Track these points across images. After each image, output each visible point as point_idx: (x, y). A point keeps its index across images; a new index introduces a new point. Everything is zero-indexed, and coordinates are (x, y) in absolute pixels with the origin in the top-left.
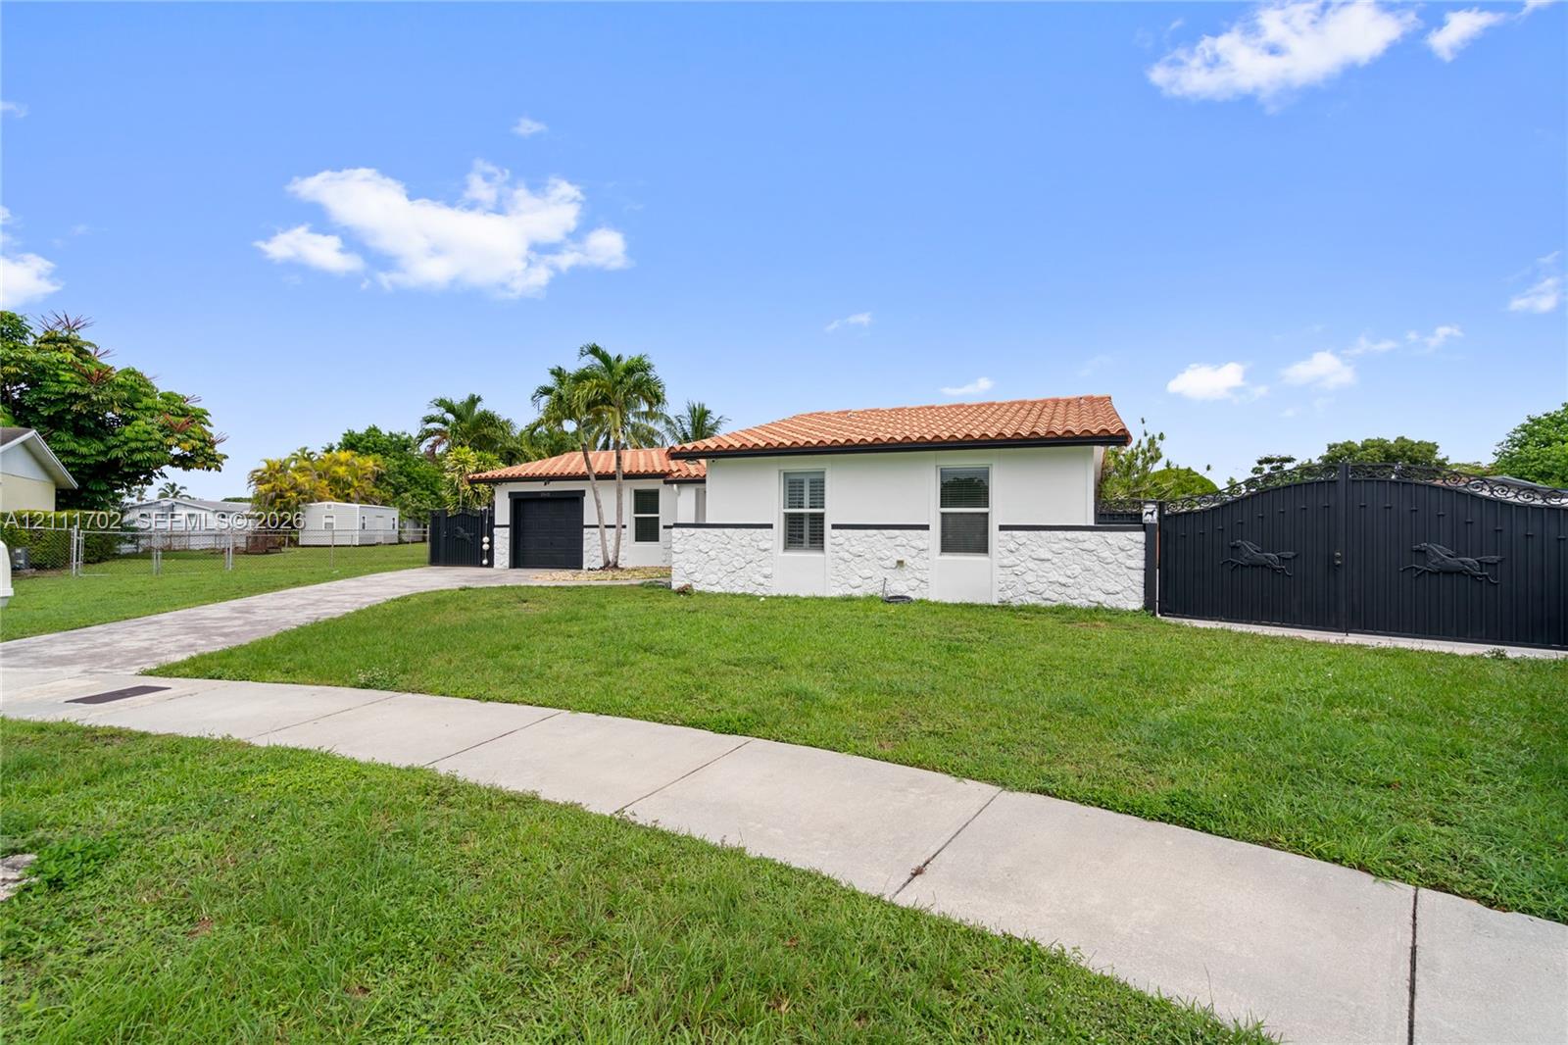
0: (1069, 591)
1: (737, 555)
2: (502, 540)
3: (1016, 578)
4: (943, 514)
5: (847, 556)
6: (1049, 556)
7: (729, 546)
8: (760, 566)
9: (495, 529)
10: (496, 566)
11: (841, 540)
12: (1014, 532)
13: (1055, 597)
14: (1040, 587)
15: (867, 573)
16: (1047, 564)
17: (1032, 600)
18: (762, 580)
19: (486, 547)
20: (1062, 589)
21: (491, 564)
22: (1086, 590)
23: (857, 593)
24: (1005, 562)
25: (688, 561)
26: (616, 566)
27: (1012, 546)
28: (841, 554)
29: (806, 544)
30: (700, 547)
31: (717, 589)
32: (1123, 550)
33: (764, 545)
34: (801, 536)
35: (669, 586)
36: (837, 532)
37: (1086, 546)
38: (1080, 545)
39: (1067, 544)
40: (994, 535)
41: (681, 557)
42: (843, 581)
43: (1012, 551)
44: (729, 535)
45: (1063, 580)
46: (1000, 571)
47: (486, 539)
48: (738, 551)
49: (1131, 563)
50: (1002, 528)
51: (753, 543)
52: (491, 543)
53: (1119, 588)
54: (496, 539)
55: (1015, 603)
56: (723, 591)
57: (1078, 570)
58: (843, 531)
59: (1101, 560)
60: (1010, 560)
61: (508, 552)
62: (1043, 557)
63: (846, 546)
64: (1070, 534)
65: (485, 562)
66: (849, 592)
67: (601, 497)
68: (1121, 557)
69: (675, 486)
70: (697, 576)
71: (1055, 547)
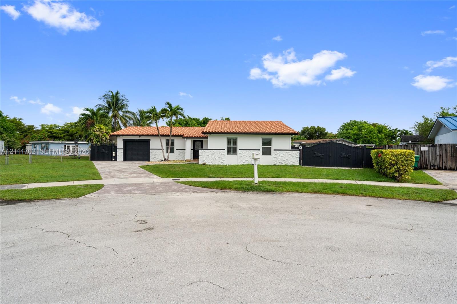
0: (286, 162)
1: (216, 156)
2: (120, 154)
3: (277, 160)
4: (262, 147)
5: (242, 156)
6: (283, 155)
7: (214, 154)
8: (222, 158)
9: (117, 150)
10: (118, 160)
11: (241, 153)
12: (277, 151)
13: (284, 163)
14: (281, 162)
15: (247, 159)
16: (282, 157)
17: (280, 164)
18: (222, 162)
19: (114, 155)
20: (285, 162)
21: (116, 160)
22: (289, 162)
23: (245, 164)
24: (275, 157)
25: (203, 158)
26: (168, 160)
27: (276, 153)
28: (241, 155)
29: (232, 153)
30: (207, 154)
31: (211, 164)
32: (296, 154)
33: (223, 154)
34: (231, 152)
35: (198, 164)
36: (240, 151)
37: (289, 153)
38: (288, 153)
39: (286, 153)
40: (273, 152)
41: (201, 157)
42: (241, 161)
43: (276, 155)
44: (215, 151)
45: (286, 160)
46: (274, 158)
47: (114, 153)
48: (216, 155)
49: (297, 157)
50: (274, 150)
51: (221, 153)
52: (116, 154)
53: (295, 161)
54: (118, 153)
55: (277, 164)
56: (212, 164)
57: (288, 158)
58: (242, 151)
59: (292, 156)
60: (276, 156)
61: (123, 157)
62: (282, 156)
63: (242, 154)
64: (287, 151)
65: (114, 159)
66: (243, 163)
67: (162, 141)
68: (295, 155)
69: (186, 139)
70: (206, 161)
71: (284, 154)
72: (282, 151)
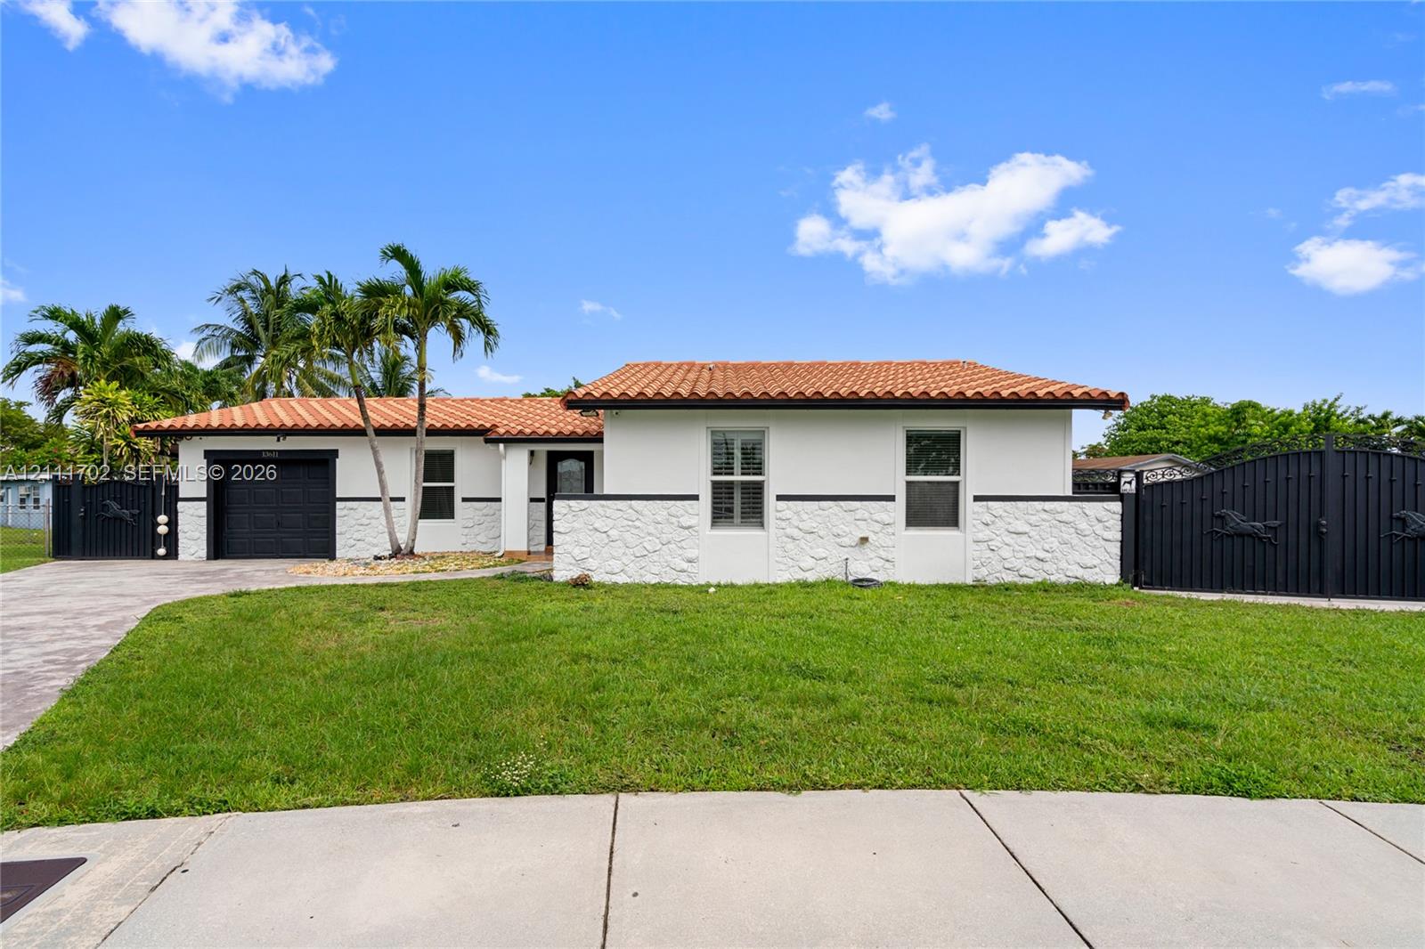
0: (1046, 566)
1: (649, 534)
2: (193, 522)
3: (990, 554)
4: (908, 483)
5: (796, 533)
6: (1026, 528)
7: (637, 523)
8: (682, 548)
9: (180, 504)
10: (181, 557)
11: (788, 514)
12: (990, 503)
13: (1032, 573)
14: (1017, 564)
15: (821, 552)
16: (1024, 538)
17: (1009, 578)
18: (685, 565)
19: (162, 530)
20: (1039, 565)
21: (172, 554)
22: (1063, 565)
23: (811, 577)
24: (981, 536)
25: (577, 543)
26: (411, 553)
27: (988, 518)
28: (789, 531)
29: (737, 520)
30: (596, 525)
31: (621, 579)
32: (1099, 521)
33: (686, 521)
34: (731, 510)
35: (551, 580)
36: (782, 504)
37: (1064, 517)
38: (1059, 517)
39: (1045, 516)
40: (968, 508)
41: (567, 538)
42: (791, 563)
43: (987, 525)
44: (639, 508)
45: (1041, 555)
46: (975, 546)
47: (162, 519)
48: (651, 529)
49: (1107, 535)
50: (977, 499)
51: (674, 520)
52: (173, 524)
53: (1096, 562)
54: (182, 519)
55: (992, 581)
56: (629, 581)
57: (1056, 544)
58: (791, 503)
59: (1078, 532)
60: (984, 534)
61: (204, 537)
62: (1020, 530)
63: (795, 522)
64: (1048, 505)
65: (162, 551)
66: (801, 576)
67: (383, 459)
68: (1098, 528)
69: (501, 446)
70: (592, 564)
71: (1033, 519)
72: (1021, 504)
